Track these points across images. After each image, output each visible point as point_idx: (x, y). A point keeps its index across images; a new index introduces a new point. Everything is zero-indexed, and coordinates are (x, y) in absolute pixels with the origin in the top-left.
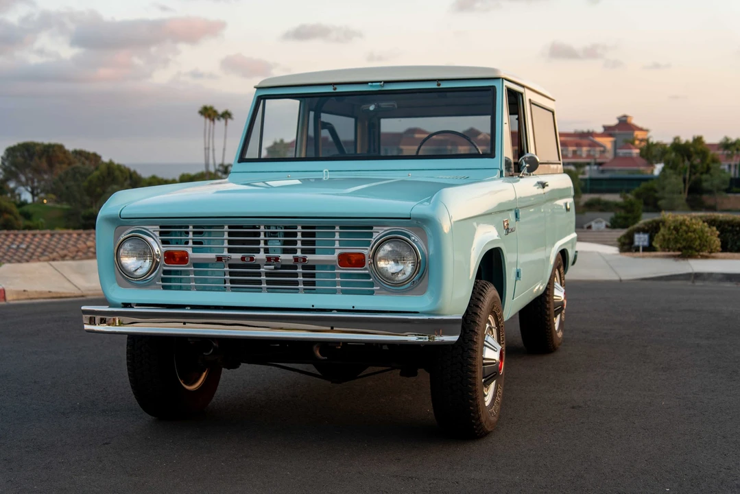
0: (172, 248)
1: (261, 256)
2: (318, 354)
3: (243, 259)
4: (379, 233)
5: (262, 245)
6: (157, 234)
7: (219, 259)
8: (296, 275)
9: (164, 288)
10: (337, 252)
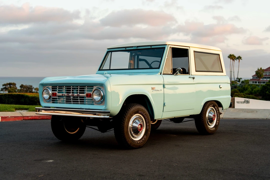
0: (54, 92)
1: (71, 94)
2: (82, 121)
3: (67, 95)
4: (95, 88)
5: (71, 91)
6: (51, 88)
7: (62, 95)
8: (78, 99)
9: (53, 103)
10: (86, 93)
